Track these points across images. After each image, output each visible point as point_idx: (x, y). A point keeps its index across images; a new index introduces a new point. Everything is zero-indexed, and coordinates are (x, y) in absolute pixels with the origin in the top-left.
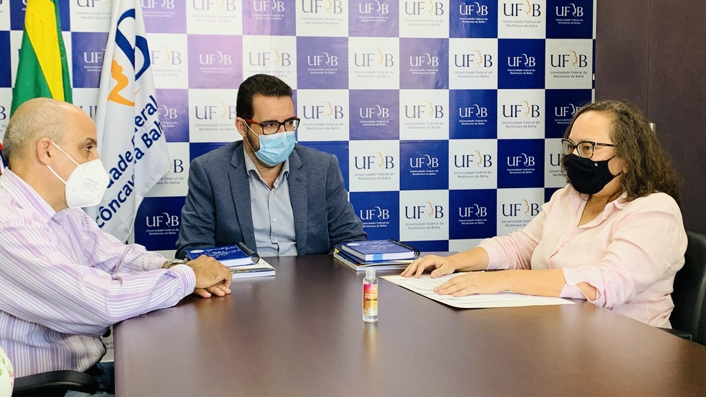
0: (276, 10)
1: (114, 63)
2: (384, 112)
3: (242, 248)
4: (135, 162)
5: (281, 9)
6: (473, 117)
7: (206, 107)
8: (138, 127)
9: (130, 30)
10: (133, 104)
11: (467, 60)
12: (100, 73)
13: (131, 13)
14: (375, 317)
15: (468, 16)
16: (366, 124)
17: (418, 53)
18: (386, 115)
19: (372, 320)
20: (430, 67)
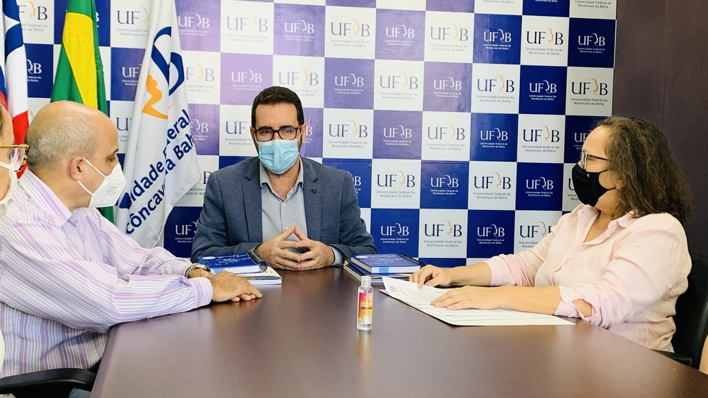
0: (306, 31)
1: (149, 77)
2: (407, 133)
3: (252, 256)
4: (167, 173)
5: (311, 30)
6: (494, 140)
7: (236, 122)
8: (170, 140)
9: (166, 47)
10: (166, 117)
11: (489, 85)
13: (167, 31)
14: (369, 325)
15: (492, 43)
16: (388, 142)
17: (442, 76)
18: (408, 135)
19: (366, 329)
20: (453, 90)
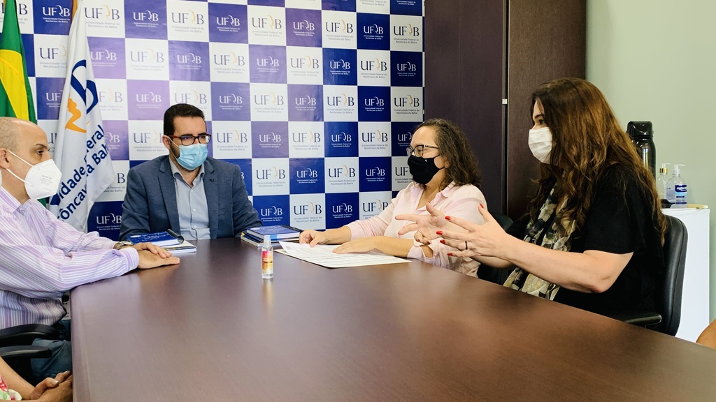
0: (195, 62)
1: (70, 100)
2: (277, 138)
3: (171, 233)
4: (87, 175)
5: (199, 61)
6: (342, 141)
7: (142, 134)
8: (89, 149)
9: (82, 76)
10: (85, 131)
11: (336, 101)
12: (59, 108)
13: (83, 63)
14: (271, 275)
15: (336, 70)
16: (263, 146)
17: (301, 95)
18: (278, 140)
19: (269, 277)
20: (310, 105)
